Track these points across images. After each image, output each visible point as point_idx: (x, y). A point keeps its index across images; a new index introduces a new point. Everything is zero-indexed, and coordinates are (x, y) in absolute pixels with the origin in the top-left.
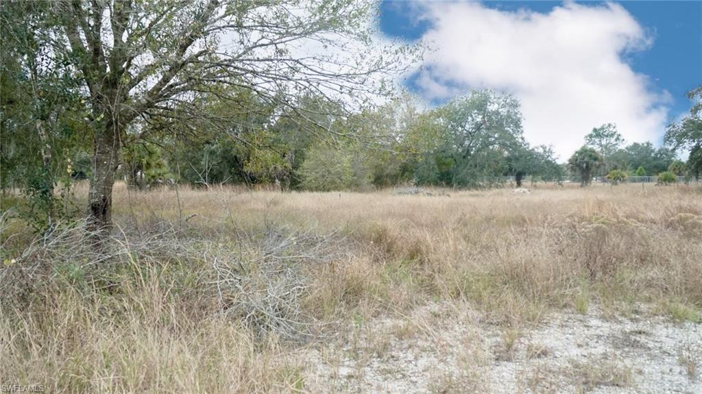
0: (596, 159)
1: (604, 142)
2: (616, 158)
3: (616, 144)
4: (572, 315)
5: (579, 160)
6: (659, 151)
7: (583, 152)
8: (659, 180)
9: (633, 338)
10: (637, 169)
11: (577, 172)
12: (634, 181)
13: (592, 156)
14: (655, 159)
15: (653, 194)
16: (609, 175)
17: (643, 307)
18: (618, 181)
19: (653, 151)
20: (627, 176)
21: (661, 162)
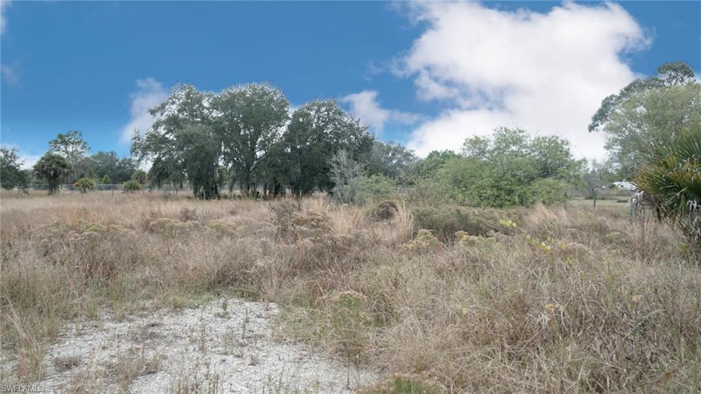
0: (64, 166)
1: (70, 149)
2: (83, 165)
3: (82, 152)
4: (85, 323)
5: (45, 167)
6: (123, 161)
7: (49, 159)
8: (125, 188)
9: (150, 331)
10: (102, 177)
11: (44, 179)
12: (100, 189)
13: (60, 163)
14: (119, 168)
15: (123, 201)
16: (76, 183)
17: (148, 304)
18: (87, 189)
19: (117, 160)
20: (95, 184)
21: (125, 171)
